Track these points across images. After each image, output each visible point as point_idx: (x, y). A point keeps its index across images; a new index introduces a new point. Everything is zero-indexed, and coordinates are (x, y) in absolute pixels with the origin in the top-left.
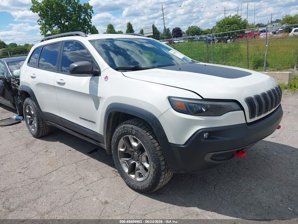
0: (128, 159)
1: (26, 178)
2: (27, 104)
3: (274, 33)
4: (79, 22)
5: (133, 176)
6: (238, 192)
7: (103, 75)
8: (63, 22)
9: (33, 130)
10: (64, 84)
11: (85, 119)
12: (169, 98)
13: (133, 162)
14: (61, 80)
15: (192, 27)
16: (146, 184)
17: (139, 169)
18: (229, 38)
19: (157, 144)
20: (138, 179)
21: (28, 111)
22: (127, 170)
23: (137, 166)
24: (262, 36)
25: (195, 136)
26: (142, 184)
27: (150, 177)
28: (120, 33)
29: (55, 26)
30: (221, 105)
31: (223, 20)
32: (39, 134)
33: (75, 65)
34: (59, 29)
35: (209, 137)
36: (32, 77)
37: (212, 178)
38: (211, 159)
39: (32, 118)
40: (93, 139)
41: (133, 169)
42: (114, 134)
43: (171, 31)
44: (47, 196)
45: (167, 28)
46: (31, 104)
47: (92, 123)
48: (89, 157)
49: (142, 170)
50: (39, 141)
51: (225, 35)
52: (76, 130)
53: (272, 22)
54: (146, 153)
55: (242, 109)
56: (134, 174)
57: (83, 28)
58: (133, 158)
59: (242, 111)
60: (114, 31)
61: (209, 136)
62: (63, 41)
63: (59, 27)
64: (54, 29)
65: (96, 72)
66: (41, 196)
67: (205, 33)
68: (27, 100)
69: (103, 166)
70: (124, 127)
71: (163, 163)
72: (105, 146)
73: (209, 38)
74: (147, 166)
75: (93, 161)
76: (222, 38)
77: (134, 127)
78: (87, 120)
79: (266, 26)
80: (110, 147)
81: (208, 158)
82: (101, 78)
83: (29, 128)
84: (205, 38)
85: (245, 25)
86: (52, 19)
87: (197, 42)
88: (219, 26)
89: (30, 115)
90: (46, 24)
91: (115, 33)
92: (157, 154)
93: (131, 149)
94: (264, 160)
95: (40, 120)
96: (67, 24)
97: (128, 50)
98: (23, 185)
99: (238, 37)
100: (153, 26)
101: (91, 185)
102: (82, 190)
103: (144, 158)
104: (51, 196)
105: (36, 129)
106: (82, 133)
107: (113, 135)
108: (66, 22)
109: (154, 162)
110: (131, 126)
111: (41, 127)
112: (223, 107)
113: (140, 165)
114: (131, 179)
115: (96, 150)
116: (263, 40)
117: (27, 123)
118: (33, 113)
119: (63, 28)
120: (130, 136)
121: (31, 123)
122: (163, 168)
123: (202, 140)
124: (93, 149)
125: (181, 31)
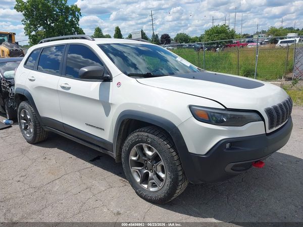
0: (140, 168)
1: (26, 187)
2: (23, 108)
3: (261, 44)
4: (66, 24)
5: (146, 186)
6: (251, 202)
7: (115, 80)
8: (49, 23)
9: (28, 135)
10: (69, 88)
11: (92, 126)
12: (190, 107)
13: (146, 171)
14: (66, 84)
15: (181, 34)
16: (161, 195)
17: (153, 179)
18: (217, 47)
19: (174, 154)
20: (152, 189)
21: (23, 116)
22: (138, 180)
23: (150, 175)
24: (250, 46)
25: (217, 146)
26: (156, 195)
27: (166, 188)
28: (108, 37)
29: (41, 26)
30: (242, 116)
31: (212, 28)
32: (35, 140)
33: (85, 69)
34: (45, 30)
35: (231, 148)
36: (30, 80)
37: (224, 187)
38: (231, 169)
39: (27, 122)
40: (99, 147)
41: (145, 179)
42: (126, 142)
43: (160, 37)
44: (53, 207)
45: (155, 34)
46: (28, 108)
47: (100, 130)
48: (93, 165)
49: (156, 180)
50: (35, 147)
51: (214, 43)
52: (79, 136)
53: (257, 33)
54: (162, 163)
55: (263, 119)
56: (147, 183)
57: (70, 30)
58: (146, 168)
59: (263, 122)
60: (102, 34)
61: (230, 146)
62: (67, 44)
63: (44, 28)
64: (39, 29)
65: (108, 77)
66: (46, 207)
67: (194, 41)
68: (23, 104)
69: (109, 175)
70: (138, 135)
71: (181, 173)
72: (114, 155)
73: (198, 45)
74: (163, 176)
75: (97, 170)
76: (211, 47)
77: (150, 135)
78: (95, 127)
79: (252, 36)
80: (119, 155)
81: (228, 168)
82: (113, 84)
83: (23, 133)
84: (194, 45)
85: (232, 35)
86: (37, 19)
87: (187, 50)
88: (208, 34)
89: (25, 120)
90: (31, 24)
91: (102, 36)
92: (175, 164)
93: (144, 158)
94: (271, 170)
95: (37, 125)
96: (53, 25)
97: (124, 52)
98: (24, 194)
99: (227, 46)
100: (142, 31)
101: (99, 195)
102: (90, 200)
103: (159, 168)
104: (57, 207)
105: (32, 135)
106: (87, 140)
107: (124, 143)
108: (52, 23)
109: (171, 172)
110: (146, 134)
111: (38, 132)
112: (245, 118)
113: (154, 175)
114: (143, 189)
115: (98, 158)
116: (251, 50)
117: (21, 127)
118: (29, 117)
119: (49, 29)
120: (144, 145)
121: (26, 128)
122: (180, 178)
123: (225, 150)
124: (96, 157)
125: (169, 37)
